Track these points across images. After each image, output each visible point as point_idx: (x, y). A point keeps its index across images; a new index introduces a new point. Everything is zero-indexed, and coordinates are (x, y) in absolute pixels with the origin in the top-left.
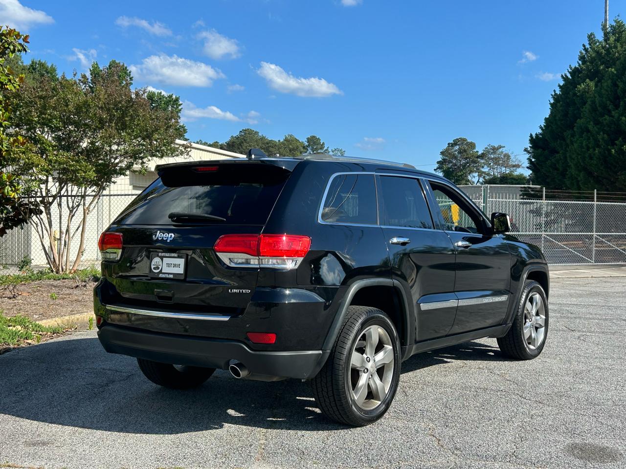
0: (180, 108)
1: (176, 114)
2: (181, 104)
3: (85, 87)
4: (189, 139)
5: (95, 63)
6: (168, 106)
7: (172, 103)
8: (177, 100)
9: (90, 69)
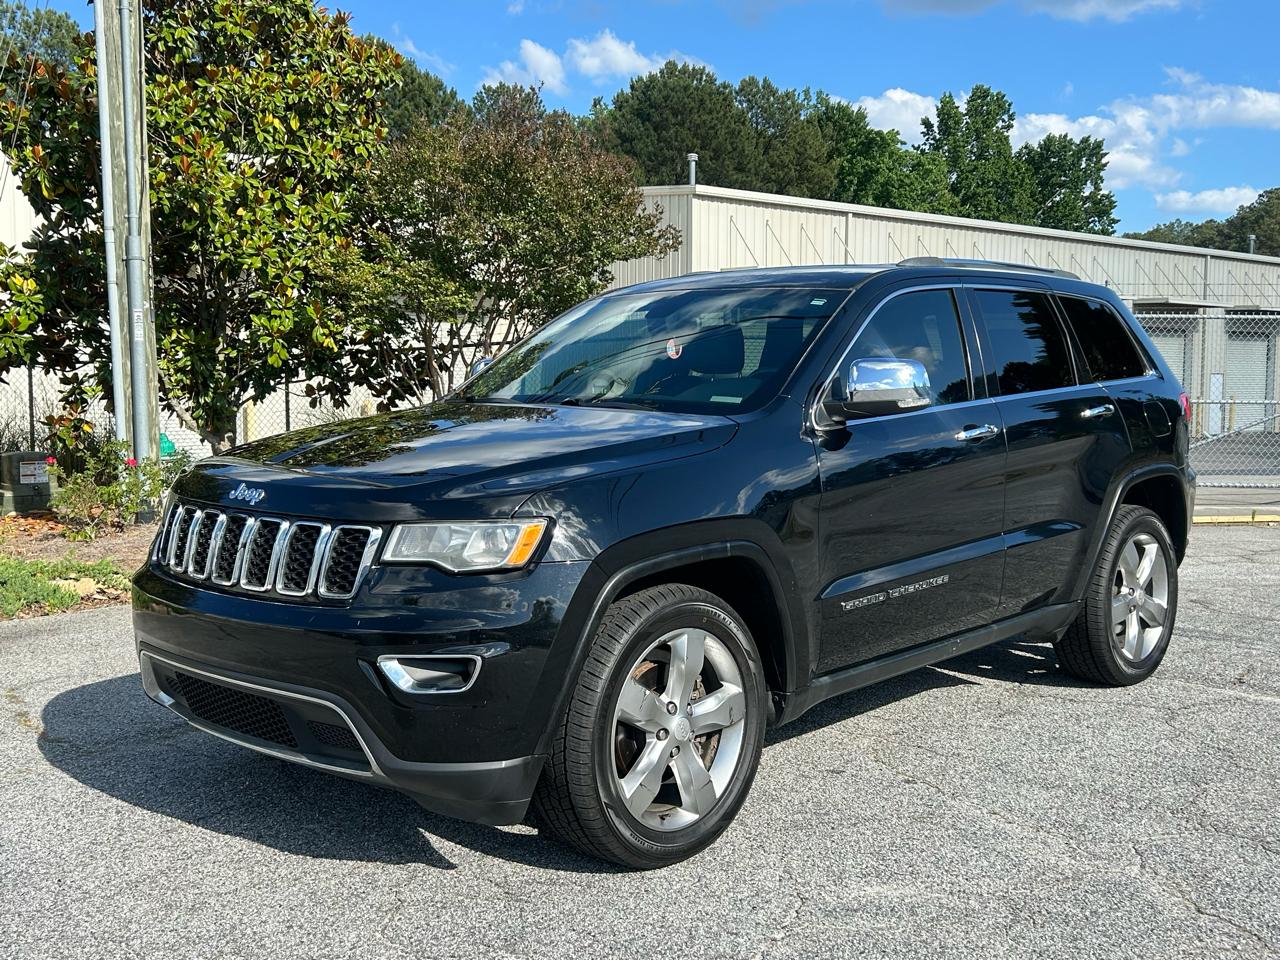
0: (1104, 161)
1: (1095, 174)
2: (1106, 154)
3: (927, 140)
4: (1119, 221)
5: (947, 95)
6: (1080, 159)
7: (1087, 151)
8: (1099, 145)
9: (937, 107)
